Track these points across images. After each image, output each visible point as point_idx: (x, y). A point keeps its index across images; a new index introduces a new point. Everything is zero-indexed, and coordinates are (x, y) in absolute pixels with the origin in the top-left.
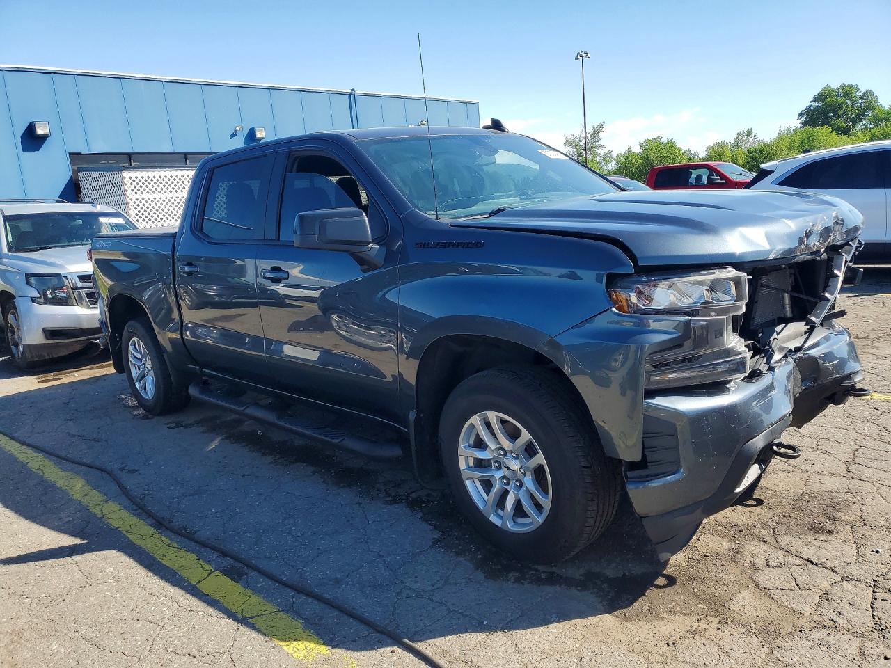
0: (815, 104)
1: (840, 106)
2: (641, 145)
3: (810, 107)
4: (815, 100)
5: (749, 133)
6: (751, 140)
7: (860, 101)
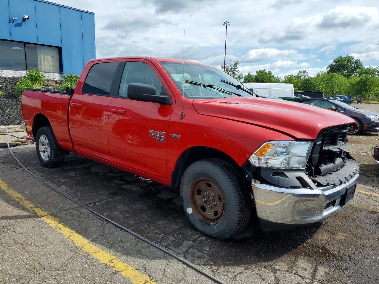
0: (334, 63)
1: (345, 65)
2: (257, 72)
3: (332, 64)
4: (335, 61)
5: (304, 72)
6: (305, 75)
7: (354, 64)
